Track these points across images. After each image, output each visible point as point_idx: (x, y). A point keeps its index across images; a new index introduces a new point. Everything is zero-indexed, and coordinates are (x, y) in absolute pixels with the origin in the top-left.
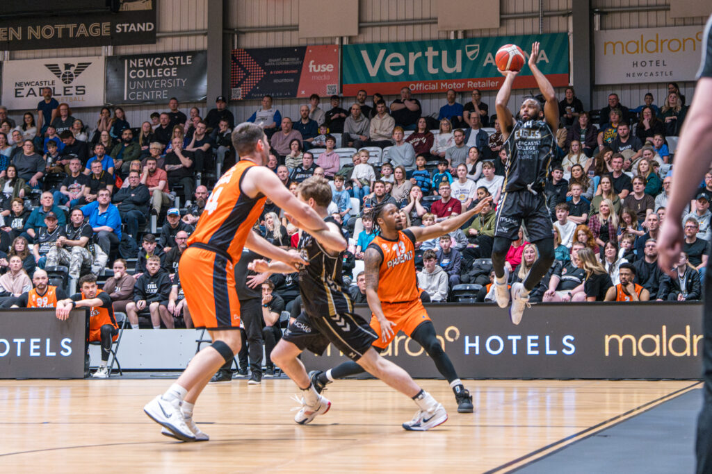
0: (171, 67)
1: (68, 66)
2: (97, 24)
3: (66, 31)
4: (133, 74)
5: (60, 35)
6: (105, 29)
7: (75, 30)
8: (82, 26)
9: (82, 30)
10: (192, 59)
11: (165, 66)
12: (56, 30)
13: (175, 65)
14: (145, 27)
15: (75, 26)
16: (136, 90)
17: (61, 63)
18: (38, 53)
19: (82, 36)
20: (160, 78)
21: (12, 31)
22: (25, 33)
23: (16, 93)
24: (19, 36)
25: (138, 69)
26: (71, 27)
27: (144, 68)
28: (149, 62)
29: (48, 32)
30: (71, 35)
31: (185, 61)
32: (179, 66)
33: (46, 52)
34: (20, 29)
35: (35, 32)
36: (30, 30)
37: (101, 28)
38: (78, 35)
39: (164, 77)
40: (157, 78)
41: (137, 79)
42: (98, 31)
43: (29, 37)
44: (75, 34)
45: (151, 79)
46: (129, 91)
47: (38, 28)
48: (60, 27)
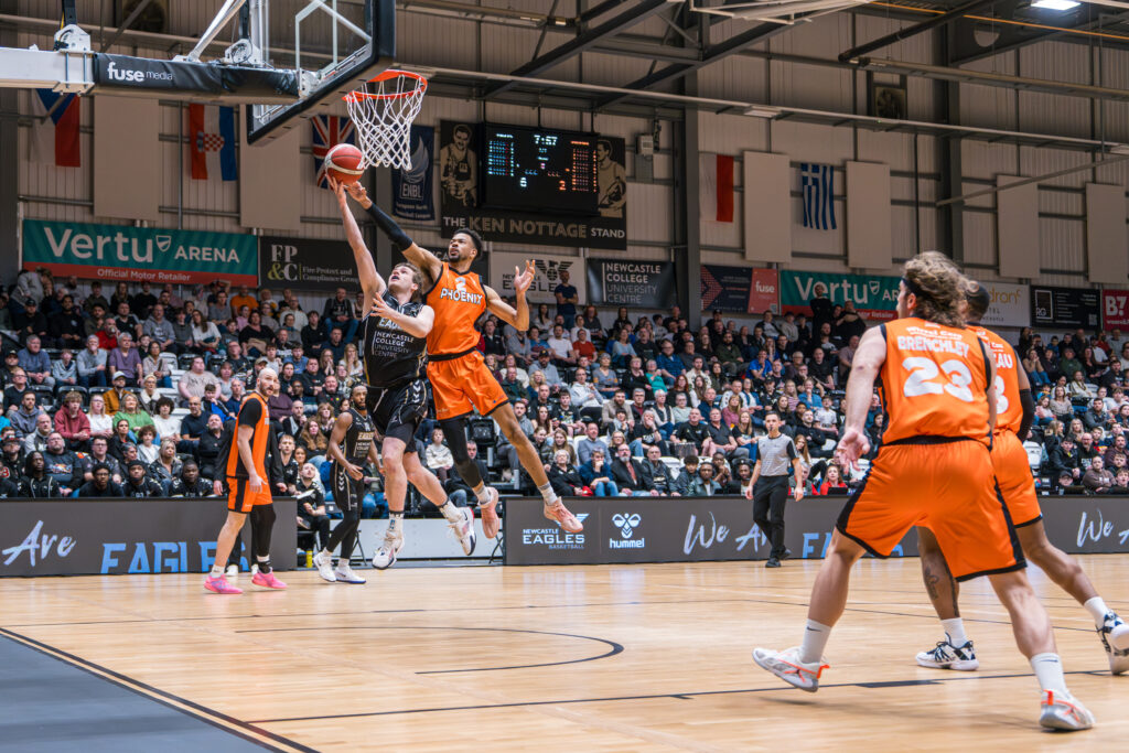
0: (642, 274)
1: (552, 264)
2: (575, 226)
3: (546, 229)
4: (610, 277)
5: (541, 232)
6: (581, 231)
7: (555, 229)
8: (561, 226)
9: (561, 229)
10: (661, 269)
11: (637, 273)
12: (537, 227)
13: (646, 273)
14: (616, 234)
15: (554, 224)
16: (613, 293)
17: (546, 259)
18: (527, 247)
19: (561, 235)
20: (633, 284)
21: (495, 223)
22: (507, 226)
23: (504, 285)
24: (502, 228)
25: (613, 273)
26: (551, 225)
27: (619, 273)
28: (623, 267)
29: (529, 227)
30: (551, 233)
31: (654, 270)
32: (650, 276)
33: (535, 248)
34: (502, 221)
35: (518, 226)
36: (513, 224)
37: (578, 229)
38: (557, 234)
39: (637, 283)
40: (630, 283)
41: (613, 282)
42: (575, 231)
43: (512, 231)
44: (554, 232)
45: (625, 284)
46: (608, 293)
47: (520, 222)
48: (541, 224)
